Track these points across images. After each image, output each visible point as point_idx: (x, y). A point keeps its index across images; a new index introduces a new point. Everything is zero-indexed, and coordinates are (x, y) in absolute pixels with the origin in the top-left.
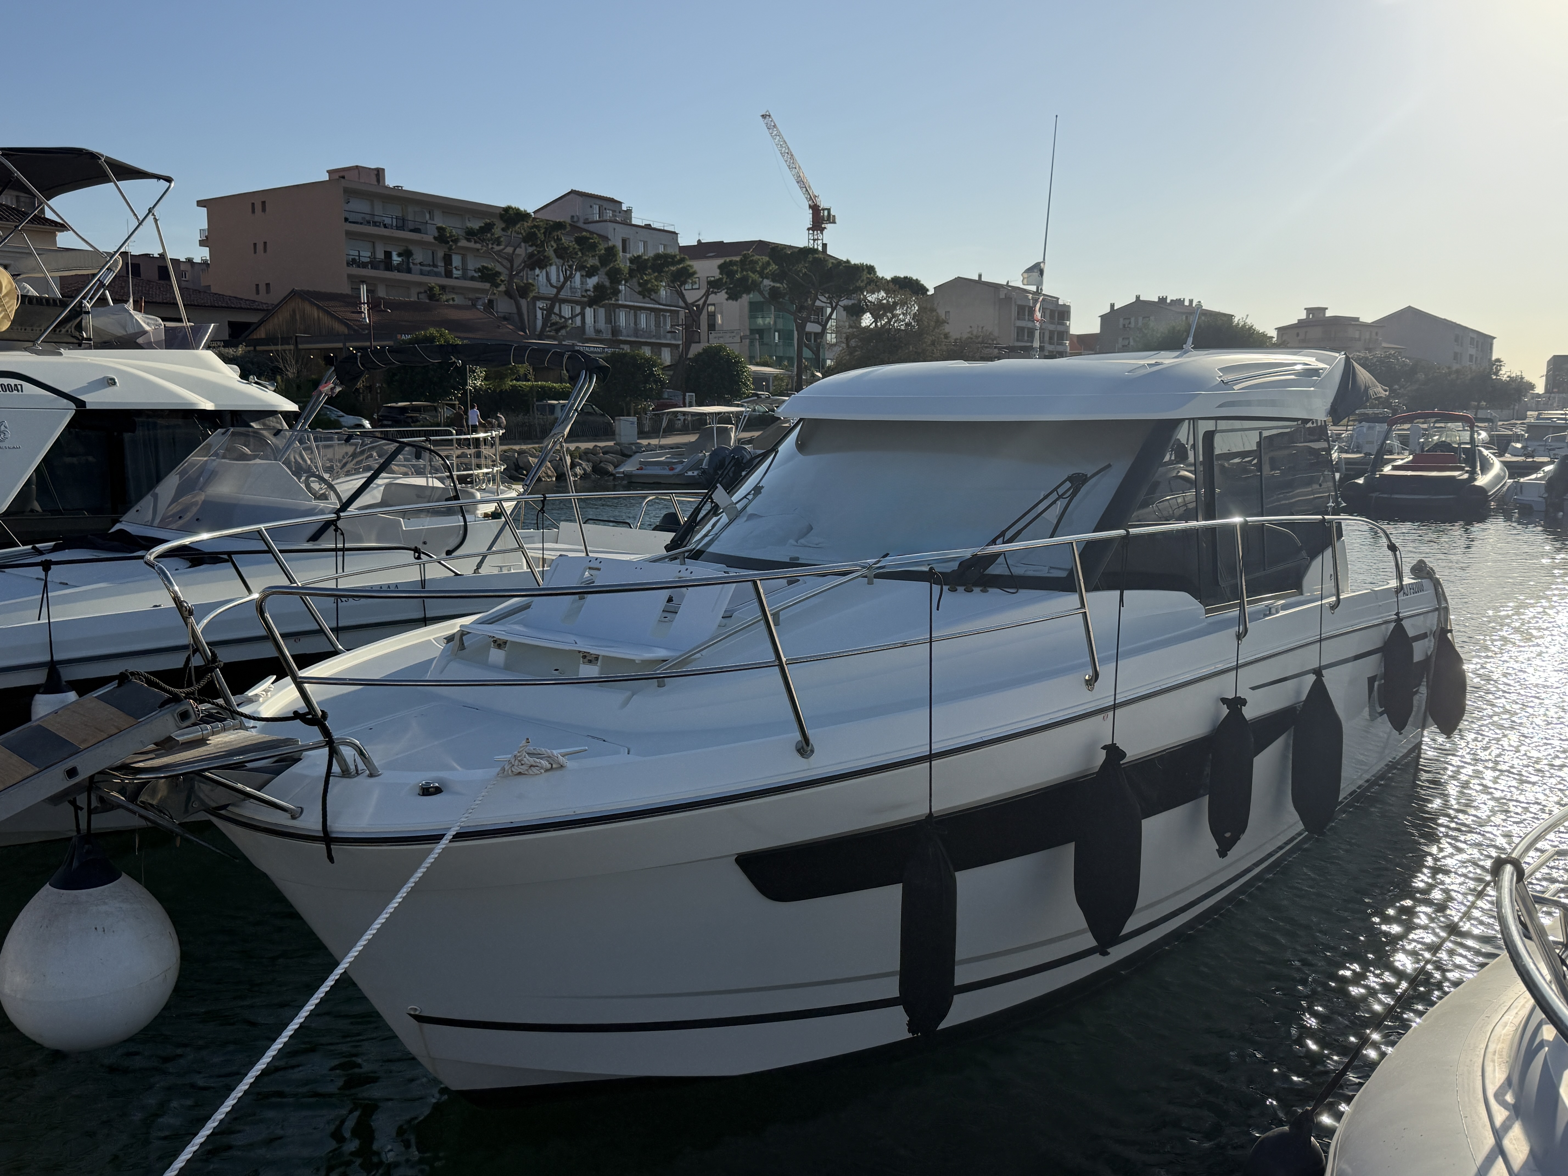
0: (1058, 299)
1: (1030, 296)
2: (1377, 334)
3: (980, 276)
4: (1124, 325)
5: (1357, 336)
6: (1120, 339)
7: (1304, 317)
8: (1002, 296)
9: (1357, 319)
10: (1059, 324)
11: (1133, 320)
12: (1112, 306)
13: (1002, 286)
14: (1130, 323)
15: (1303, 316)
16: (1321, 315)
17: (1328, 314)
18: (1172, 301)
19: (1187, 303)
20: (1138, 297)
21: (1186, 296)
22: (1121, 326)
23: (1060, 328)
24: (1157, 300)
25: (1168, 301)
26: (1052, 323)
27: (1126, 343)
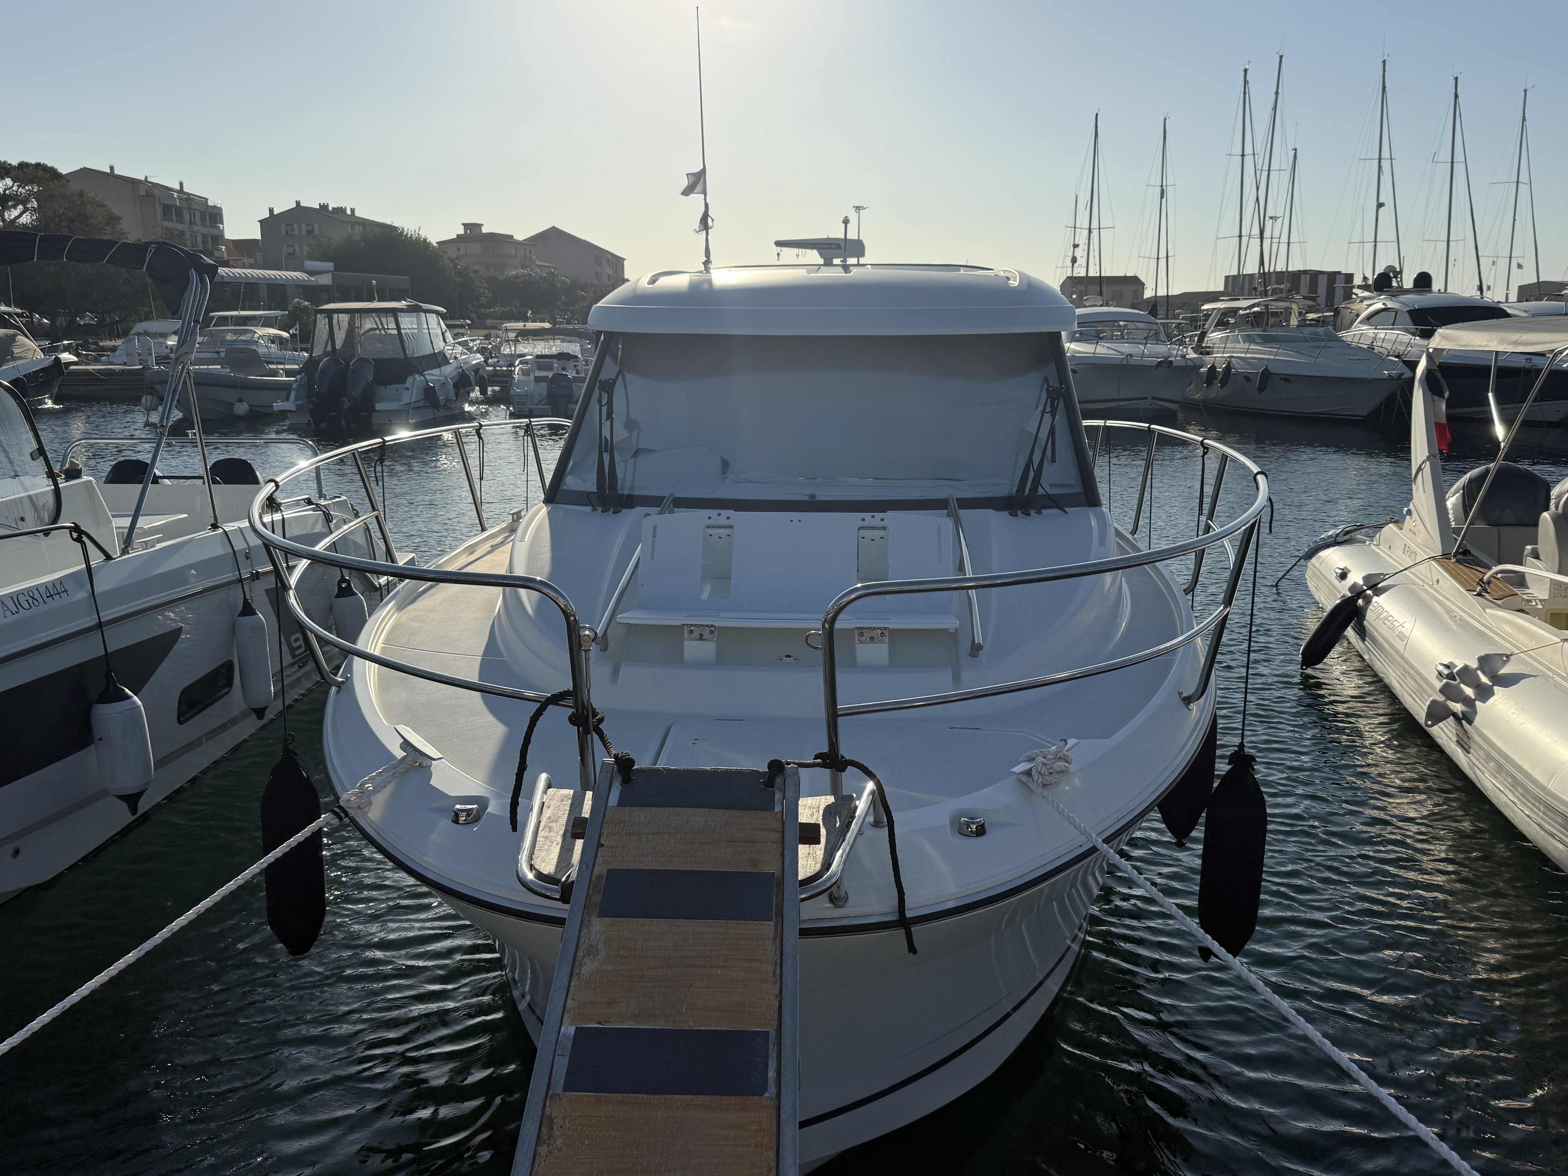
0: (207, 199)
1: (176, 195)
2: (530, 252)
3: (112, 168)
4: (287, 232)
5: (513, 253)
6: (285, 247)
7: (463, 232)
8: (143, 193)
9: (511, 237)
10: (211, 227)
11: (295, 226)
12: (271, 210)
13: (140, 181)
14: (293, 230)
15: (461, 231)
16: (478, 231)
17: (485, 230)
18: (333, 208)
19: (349, 212)
20: (298, 203)
21: (348, 205)
22: (284, 233)
23: (213, 232)
24: (318, 207)
25: (330, 209)
26: (204, 226)
27: (291, 250)
